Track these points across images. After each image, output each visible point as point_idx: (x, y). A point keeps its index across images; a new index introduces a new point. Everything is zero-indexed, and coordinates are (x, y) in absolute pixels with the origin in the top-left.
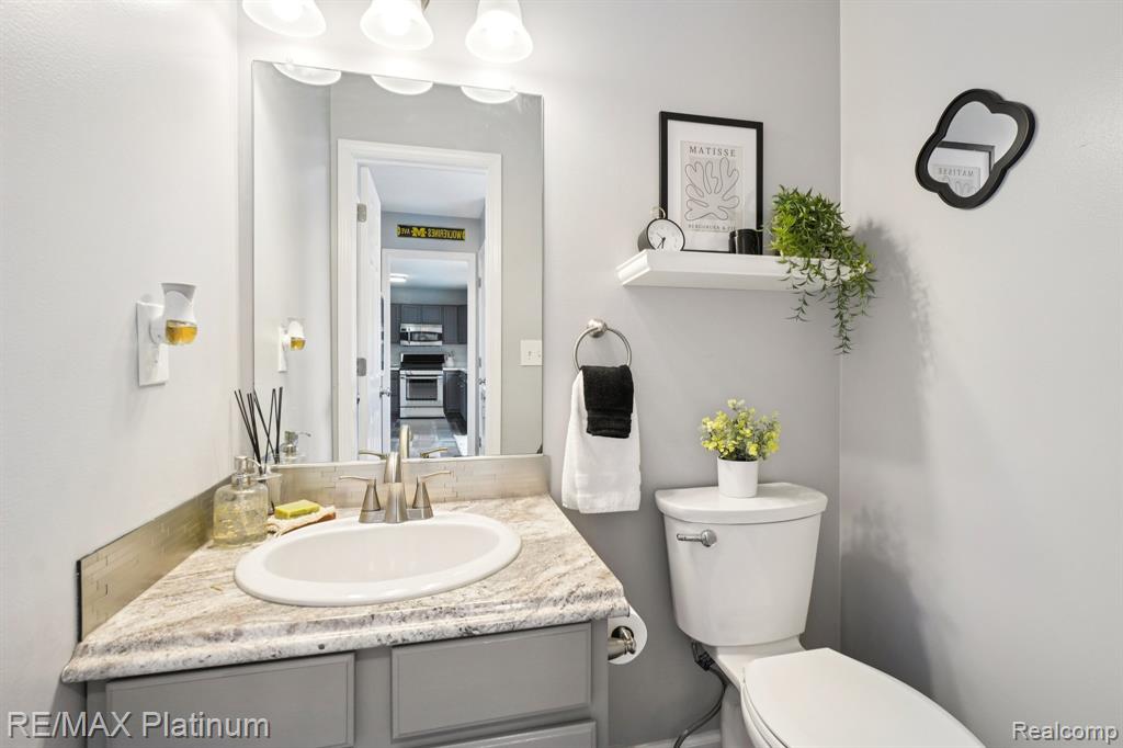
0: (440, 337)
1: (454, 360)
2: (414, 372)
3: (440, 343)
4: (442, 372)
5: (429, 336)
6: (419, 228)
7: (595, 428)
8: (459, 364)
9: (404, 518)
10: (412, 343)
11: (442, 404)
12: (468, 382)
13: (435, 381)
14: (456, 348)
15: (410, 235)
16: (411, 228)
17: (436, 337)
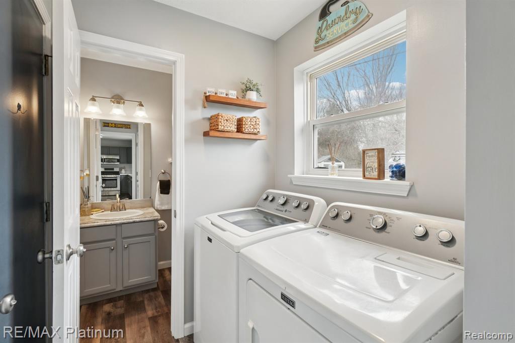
0: (118, 161)
1: (125, 171)
2: (105, 176)
3: (118, 163)
4: (119, 176)
5: (113, 160)
6: (112, 124)
7: (162, 192)
8: (127, 172)
9: (120, 210)
10: (105, 163)
11: (119, 189)
12: (132, 180)
13: (116, 180)
14: (126, 165)
15: (108, 126)
16: (108, 123)
17: (116, 161)
